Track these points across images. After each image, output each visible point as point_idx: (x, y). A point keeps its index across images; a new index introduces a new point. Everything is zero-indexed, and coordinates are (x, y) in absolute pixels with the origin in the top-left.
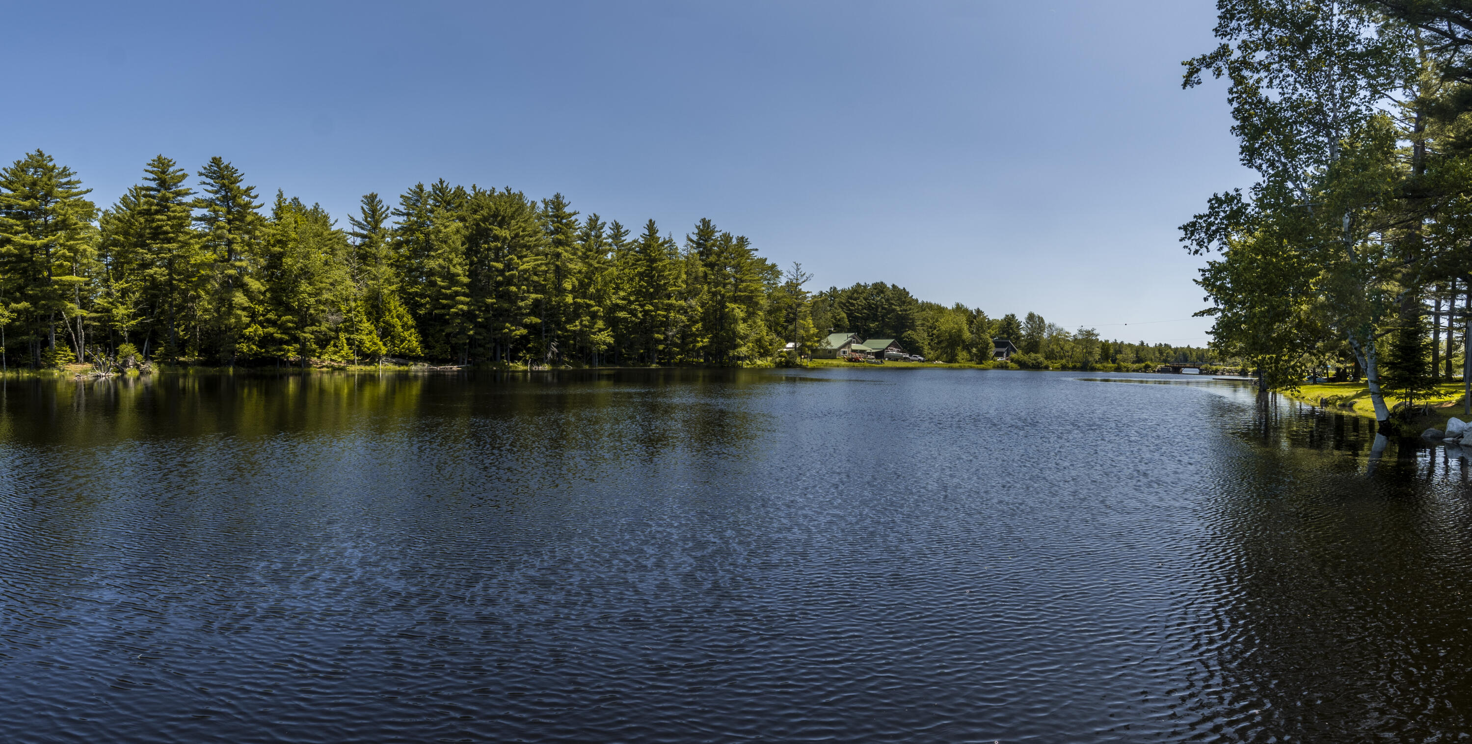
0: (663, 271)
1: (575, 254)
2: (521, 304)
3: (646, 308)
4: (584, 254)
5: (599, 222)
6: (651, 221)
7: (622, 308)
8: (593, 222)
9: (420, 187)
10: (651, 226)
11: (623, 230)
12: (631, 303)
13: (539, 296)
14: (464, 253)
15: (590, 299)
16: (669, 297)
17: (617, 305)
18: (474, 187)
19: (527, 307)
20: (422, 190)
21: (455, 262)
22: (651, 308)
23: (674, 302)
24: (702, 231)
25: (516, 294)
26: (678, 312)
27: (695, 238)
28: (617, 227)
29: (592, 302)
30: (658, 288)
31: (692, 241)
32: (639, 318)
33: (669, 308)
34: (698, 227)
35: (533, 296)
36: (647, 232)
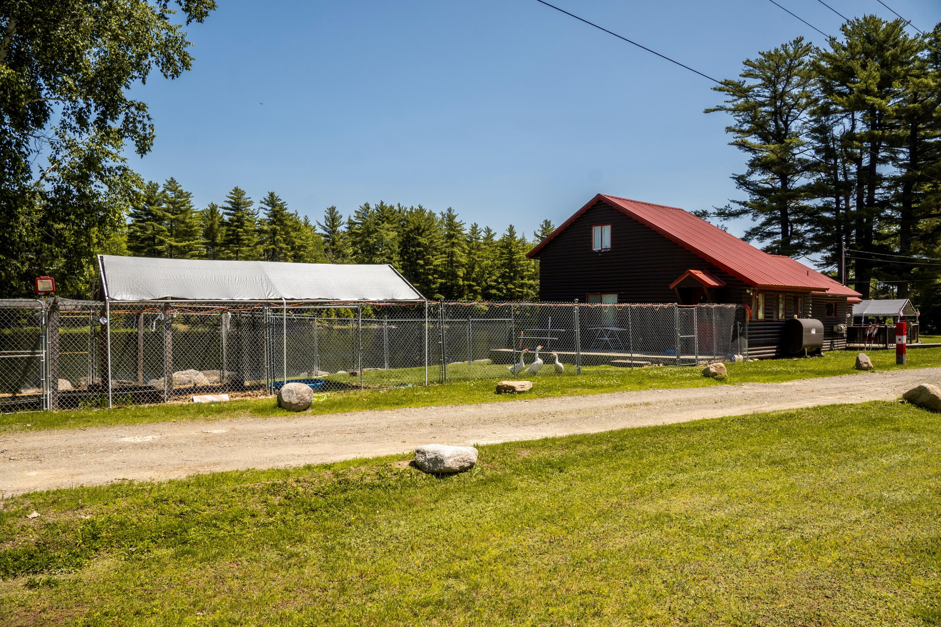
0: (520, 261)
1: (464, 252)
2: (434, 286)
3: (509, 286)
4: (470, 251)
5: (478, 228)
6: (511, 226)
7: (492, 287)
8: (474, 228)
9: (367, 206)
10: (511, 229)
11: (492, 233)
12: (499, 283)
13: (443, 281)
14: (398, 253)
15: (473, 281)
16: (522, 278)
17: (491, 286)
18: (399, 205)
19: (437, 288)
20: (368, 208)
21: (394, 259)
22: (513, 287)
23: (527, 282)
24: (545, 229)
25: (430, 280)
26: (529, 288)
27: (539, 234)
28: (488, 230)
29: (474, 284)
30: (516, 272)
31: (537, 236)
32: (503, 293)
33: (522, 286)
34: (542, 226)
35: (440, 281)
36: (508, 234)
